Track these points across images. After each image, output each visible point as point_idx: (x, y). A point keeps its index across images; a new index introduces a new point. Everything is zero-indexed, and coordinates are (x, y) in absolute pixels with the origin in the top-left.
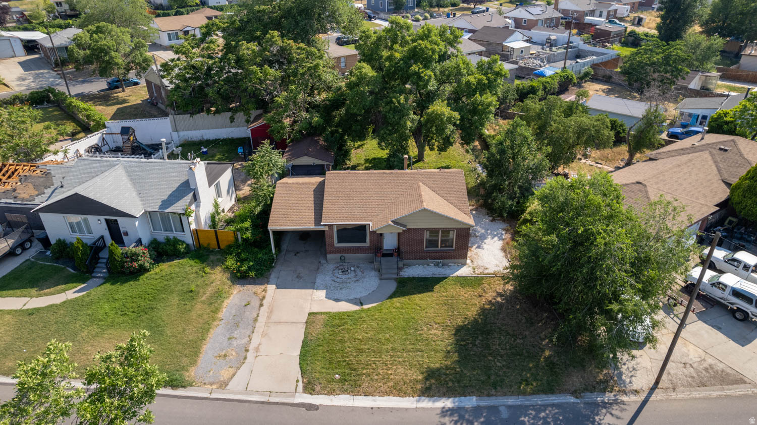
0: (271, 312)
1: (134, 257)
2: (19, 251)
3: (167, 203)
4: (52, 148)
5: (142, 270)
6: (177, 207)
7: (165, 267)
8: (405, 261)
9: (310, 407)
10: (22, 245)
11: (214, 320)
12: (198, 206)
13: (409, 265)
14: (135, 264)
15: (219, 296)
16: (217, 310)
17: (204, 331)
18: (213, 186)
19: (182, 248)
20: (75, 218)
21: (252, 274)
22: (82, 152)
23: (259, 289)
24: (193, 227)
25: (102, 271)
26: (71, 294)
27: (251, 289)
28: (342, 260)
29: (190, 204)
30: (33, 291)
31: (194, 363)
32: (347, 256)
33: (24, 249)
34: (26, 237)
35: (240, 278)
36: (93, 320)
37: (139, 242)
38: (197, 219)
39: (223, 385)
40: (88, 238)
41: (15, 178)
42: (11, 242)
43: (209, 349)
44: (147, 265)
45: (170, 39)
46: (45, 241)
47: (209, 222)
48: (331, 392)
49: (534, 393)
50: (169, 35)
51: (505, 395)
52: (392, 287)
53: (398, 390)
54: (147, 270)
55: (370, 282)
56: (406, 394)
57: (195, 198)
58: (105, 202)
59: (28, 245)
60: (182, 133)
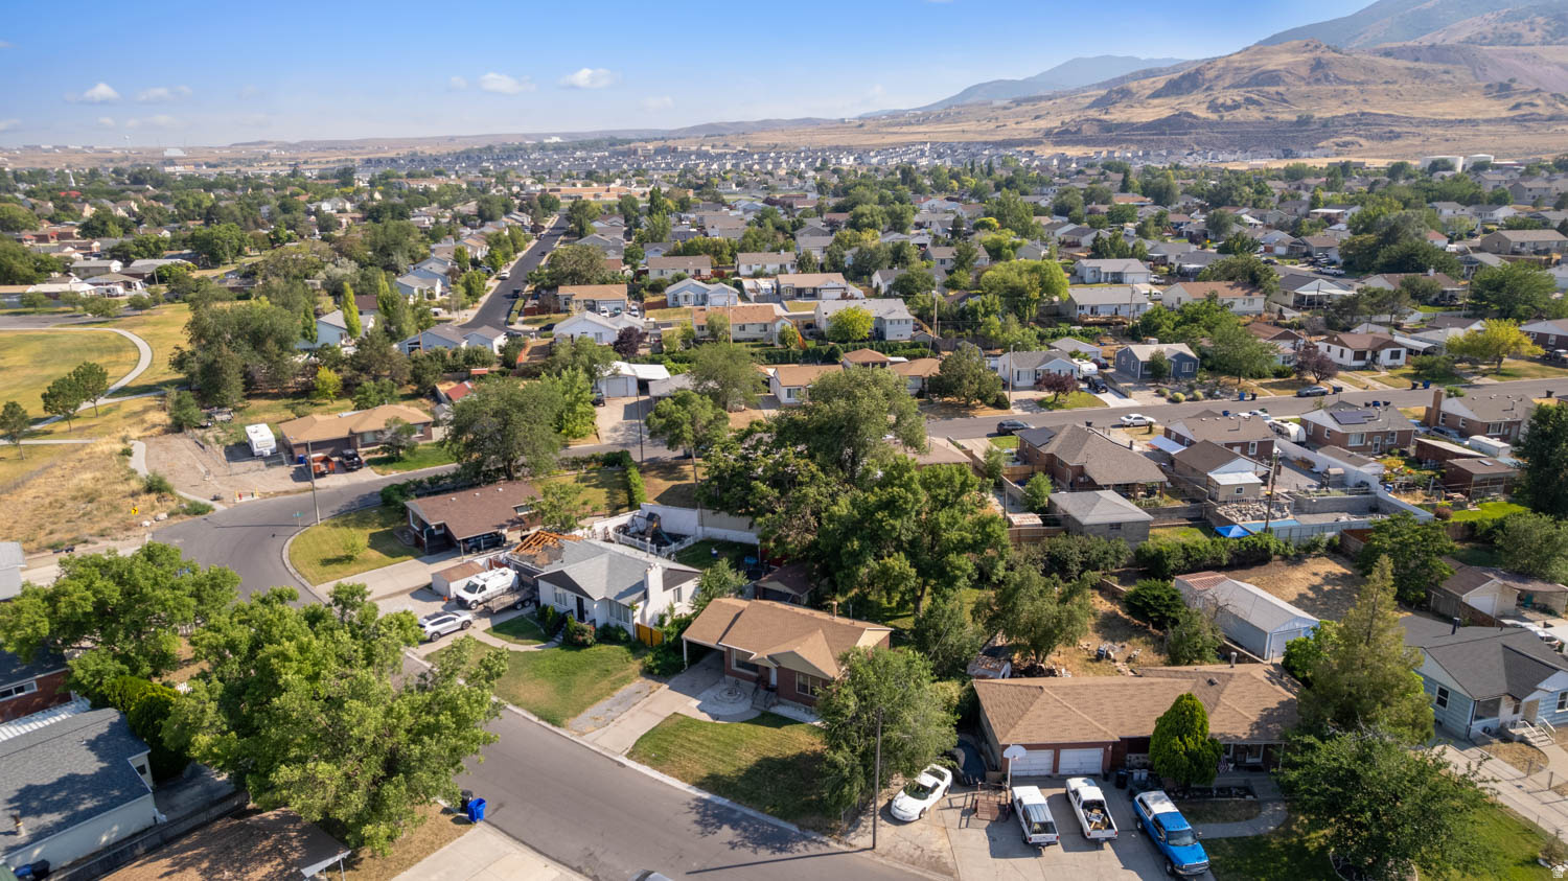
0: (649, 703)
1: (582, 632)
2: (519, 607)
3: (622, 595)
4: (581, 523)
5: (584, 645)
6: (626, 601)
7: (604, 648)
8: (782, 700)
9: (621, 765)
10: (522, 602)
11: (608, 695)
12: (646, 605)
13: (783, 704)
14: (581, 638)
15: (625, 680)
16: (615, 689)
17: (597, 699)
18: (670, 592)
19: (623, 636)
20: (560, 590)
21: (656, 671)
22: (611, 530)
23: (655, 684)
24: (637, 620)
25: (559, 638)
26: (532, 647)
27: (651, 682)
28: (737, 684)
29: (638, 600)
30: (513, 638)
31: (575, 716)
32: (742, 681)
33: (524, 606)
34: (529, 596)
35: (648, 672)
36: (535, 669)
37: (593, 621)
38: (643, 614)
39: (582, 734)
40: (561, 608)
41: (540, 547)
42: (517, 598)
43: (590, 711)
44: (589, 641)
45: (789, 396)
46: (538, 603)
47: (657, 620)
48: (642, 762)
49: (772, 814)
50: (789, 390)
51: (750, 807)
52: (755, 714)
53: (683, 778)
54: (589, 646)
55: (743, 707)
56: (686, 781)
57: (646, 596)
58: (578, 582)
59: (527, 603)
60: (707, 529)
